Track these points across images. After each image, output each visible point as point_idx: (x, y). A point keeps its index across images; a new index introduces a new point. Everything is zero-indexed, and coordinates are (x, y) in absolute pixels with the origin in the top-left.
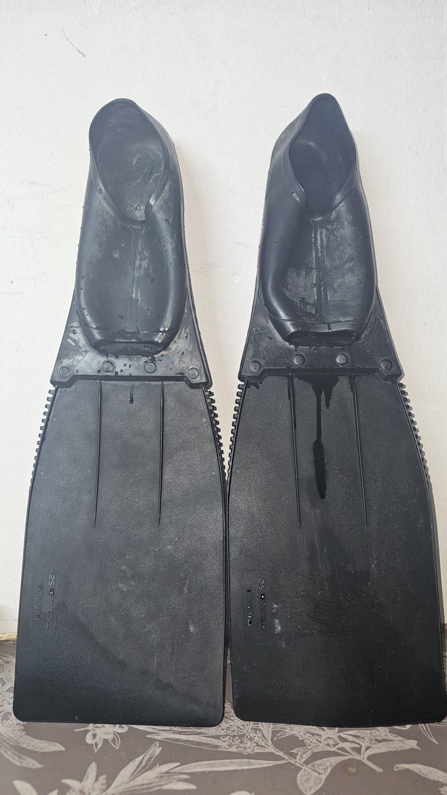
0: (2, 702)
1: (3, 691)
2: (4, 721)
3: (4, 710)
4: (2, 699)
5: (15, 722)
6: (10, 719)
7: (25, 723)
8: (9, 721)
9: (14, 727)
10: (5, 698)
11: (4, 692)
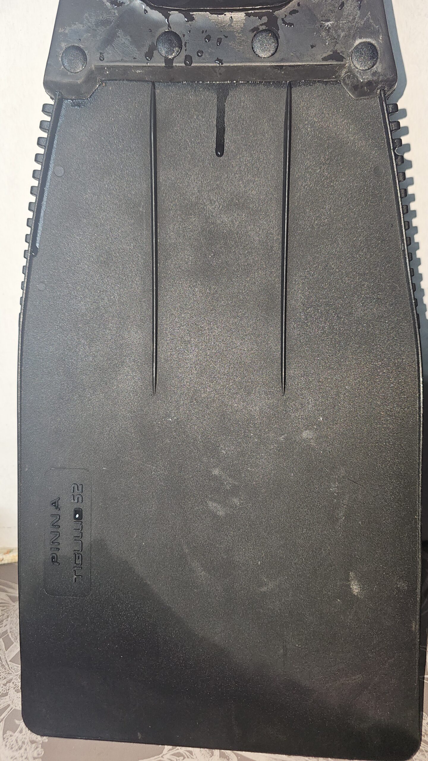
0: (5, 685)
1: (6, 661)
2: (9, 733)
3: (9, 705)
4: (5, 678)
5: (28, 738)
6: (19, 729)
7: (45, 739)
8: (17, 734)
9: (26, 750)
10: (11, 677)
11: (9, 663)
